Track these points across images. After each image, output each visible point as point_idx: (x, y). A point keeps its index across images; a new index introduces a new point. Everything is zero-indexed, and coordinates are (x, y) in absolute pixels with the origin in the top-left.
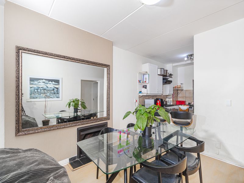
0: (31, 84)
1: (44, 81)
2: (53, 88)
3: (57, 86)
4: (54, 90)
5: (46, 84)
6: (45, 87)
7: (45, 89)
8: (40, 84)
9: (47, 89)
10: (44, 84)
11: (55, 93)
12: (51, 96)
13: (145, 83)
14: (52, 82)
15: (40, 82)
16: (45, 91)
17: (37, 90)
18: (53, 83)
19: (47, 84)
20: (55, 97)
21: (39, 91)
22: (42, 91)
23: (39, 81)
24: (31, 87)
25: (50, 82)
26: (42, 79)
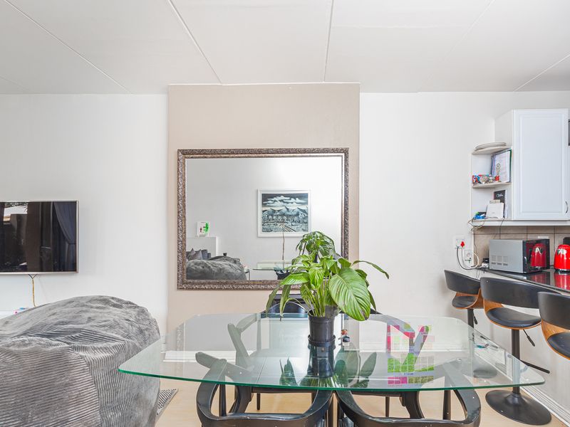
0: (264, 205)
1: (282, 198)
2: (297, 210)
3: (303, 207)
4: (298, 215)
5: (285, 204)
6: (284, 210)
7: (284, 215)
8: (276, 204)
9: (288, 213)
10: (282, 203)
11: (299, 222)
12: (293, 227)
13: (496, 183)
14: (295, 199)
15: (275, 201)
16: (285, 217)
17: (272, 215)
18: (298, 200)
19: (288, 203)
20: (301, 229)
21: (274, 217)
22: (280, 217)
23: (275, 199)
24: (264, 211)
25: (293, 200)
26: (279, 195)
